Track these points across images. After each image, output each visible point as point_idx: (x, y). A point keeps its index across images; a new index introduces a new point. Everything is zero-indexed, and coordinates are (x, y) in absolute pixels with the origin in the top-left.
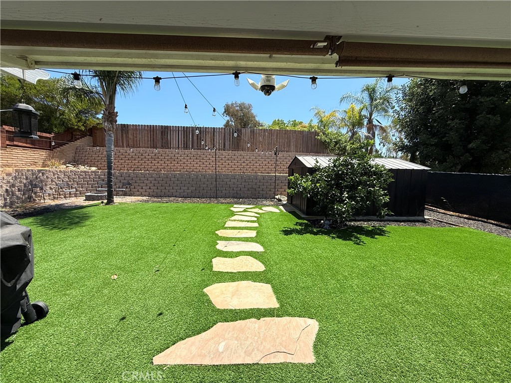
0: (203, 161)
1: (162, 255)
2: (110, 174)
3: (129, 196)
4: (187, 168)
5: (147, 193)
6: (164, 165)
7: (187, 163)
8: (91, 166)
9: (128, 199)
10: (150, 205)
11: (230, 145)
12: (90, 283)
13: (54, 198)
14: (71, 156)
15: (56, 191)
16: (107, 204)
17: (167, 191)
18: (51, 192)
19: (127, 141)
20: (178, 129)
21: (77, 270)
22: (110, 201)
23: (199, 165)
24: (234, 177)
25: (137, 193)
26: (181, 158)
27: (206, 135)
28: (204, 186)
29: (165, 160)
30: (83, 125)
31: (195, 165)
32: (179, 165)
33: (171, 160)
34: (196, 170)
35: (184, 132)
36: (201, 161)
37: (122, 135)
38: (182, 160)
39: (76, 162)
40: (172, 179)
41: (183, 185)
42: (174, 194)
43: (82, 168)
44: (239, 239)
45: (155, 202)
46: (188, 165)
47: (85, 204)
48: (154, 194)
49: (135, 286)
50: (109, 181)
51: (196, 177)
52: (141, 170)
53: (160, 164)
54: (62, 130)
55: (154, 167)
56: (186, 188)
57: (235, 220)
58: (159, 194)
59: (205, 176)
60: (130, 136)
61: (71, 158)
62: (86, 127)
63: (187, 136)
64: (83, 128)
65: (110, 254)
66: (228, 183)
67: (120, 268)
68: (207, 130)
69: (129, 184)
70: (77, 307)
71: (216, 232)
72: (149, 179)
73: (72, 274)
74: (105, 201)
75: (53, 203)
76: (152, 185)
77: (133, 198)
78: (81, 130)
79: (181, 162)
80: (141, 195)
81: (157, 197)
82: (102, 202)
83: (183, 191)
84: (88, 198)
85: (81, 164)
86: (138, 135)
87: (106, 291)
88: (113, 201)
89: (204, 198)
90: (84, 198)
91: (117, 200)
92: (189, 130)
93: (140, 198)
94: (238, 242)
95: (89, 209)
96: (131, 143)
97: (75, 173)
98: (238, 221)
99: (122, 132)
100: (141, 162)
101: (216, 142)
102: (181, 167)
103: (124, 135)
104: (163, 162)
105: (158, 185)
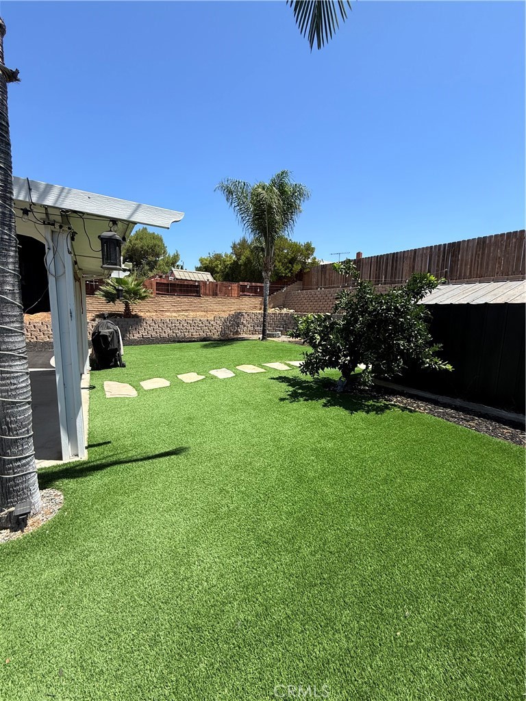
13: (252, 333)
14: (281, 300)
15: (254, 328)
19: (325, 282)
39: (284, 306)
60: (327, 276)
61: (280, 303)
82: (259, 338)
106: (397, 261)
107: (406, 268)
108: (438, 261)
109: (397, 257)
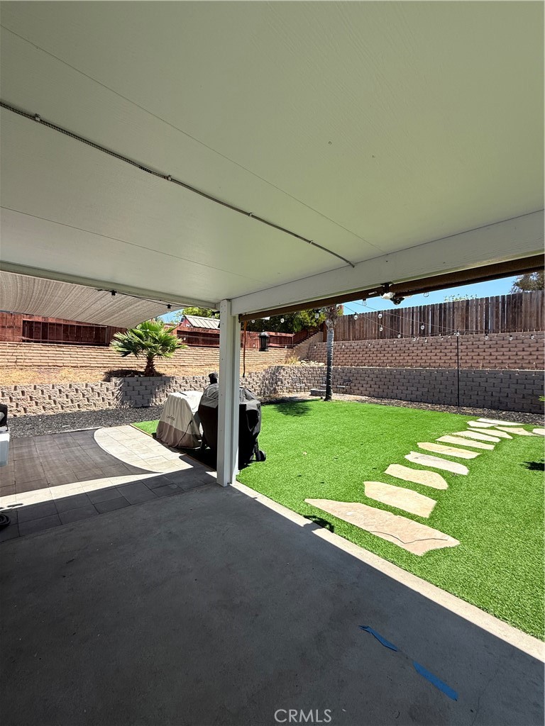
0: (446, 351)
1: (346, 449)
2: (329, 370)
3: (349, 394)
4: (421, 361)
5: (368, 392)
6: (391, 358)
7: (421, 354)
8: (319, 362)
9: (348, 397)
10: (366, 405)
11: (497, 323)
12: (291, 453)
13: (290, 391)
14: (305, 352)
15: (291, 385)
16: (325, 400)
17: (390, 391)
18: (287, 385)
19: (354, 333)
20: (413, 310)
21: (286, 443)
22: (328, 398)
23: (439, 358)
24: (494, 375)
25: (358, 391)
26: (413, 348)
27: (454, 313)
28: (441, 387)
29: (392, 352)
30: (315, 321)
31: (432, 358)
32: (411, 358)
33: (400, 352)
34: (434, 365)
35: (420, 313)
36: (443, 351)
37: (349, 326)
38: (414, 351)
39: (308, 358)
40: (397, 377)
41: (411, 384)
42: (399, 396)
43: (313, 364)
44: (442, 456)
45: (374, 403)
46: (423, 358)
47: (308, 399)
48: (375, 394)
49: (315, 462)
50: (328, 377)
51: (429, 374)
52: (365, 365)
53: (386, 358)
54: (300, 328)
55: (380, 361)
56: (415, 389)
57: (457, 436)
58: (381, 394)
59: (442, 374)
60: (357, 327)
61: (305, 355)
62: (317, 323)
63: (424, 318)
64: (315, 325)
65: (309, 439)
66: (481, 384)
67: (311, 449)
68: (456, 306)
69: (349, 381)
70: (279, 462)
71: (418, 444)
72: (370, 376)
73: (282, 445)
74: (324, 398)
75: (288, 395)
76: (373, 382)
77: (352, 397)
78: (314, 327)
79: (413, 354)
80: (361, 394)
81: (378, 397)
82: (322, 398)
83: (410, 392)
84: (314, 393)
85: (312, 360)
86: (365, 325)
87: (297, 460)
88: (330, 398)
89: (440, 404)
90: (310, 393)
91: (334, 396)
92: (428, 309)
93: (359, 397)
94: (437, 458)
95: (310, 403)
96: (357, 335)
97: (306, 369)
98: (462, 437)
99: (349, 323)
100: (366, 355)
101: (472, 321)
102: (412, 361)
103: (351, 327)
104: (390, 355)
105: (380, 383)
106: (445, 312)
107: (458, 319)
108: (497, 313)
109: (445, 308)
